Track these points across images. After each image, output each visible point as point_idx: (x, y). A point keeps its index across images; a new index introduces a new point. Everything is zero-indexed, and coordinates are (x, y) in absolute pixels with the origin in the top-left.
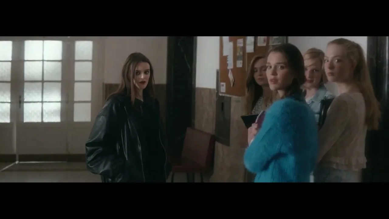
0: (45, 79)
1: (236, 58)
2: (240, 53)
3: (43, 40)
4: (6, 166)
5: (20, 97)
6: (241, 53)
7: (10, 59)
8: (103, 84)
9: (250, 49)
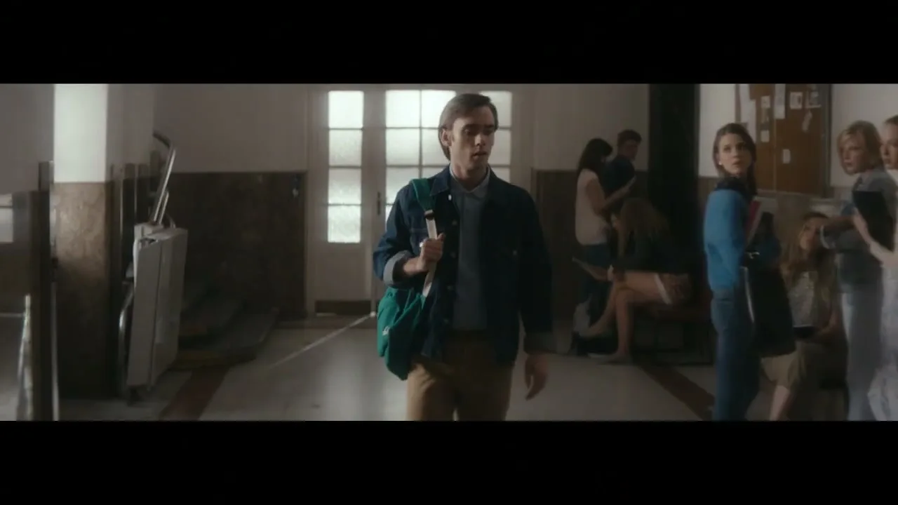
0: (424, 163)
1: (760, 127)
2: (765, 119)
3: (420, 89)
4: (356, 319)
5: (379, 195)
6: (768, 119)
7: (361, 126)
8: (532, 169)
9: (780, 112)
